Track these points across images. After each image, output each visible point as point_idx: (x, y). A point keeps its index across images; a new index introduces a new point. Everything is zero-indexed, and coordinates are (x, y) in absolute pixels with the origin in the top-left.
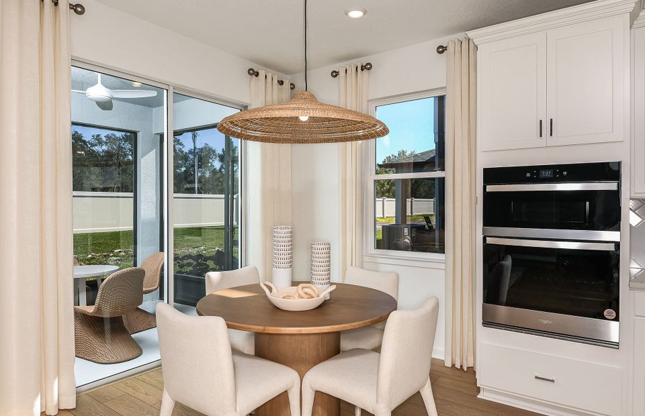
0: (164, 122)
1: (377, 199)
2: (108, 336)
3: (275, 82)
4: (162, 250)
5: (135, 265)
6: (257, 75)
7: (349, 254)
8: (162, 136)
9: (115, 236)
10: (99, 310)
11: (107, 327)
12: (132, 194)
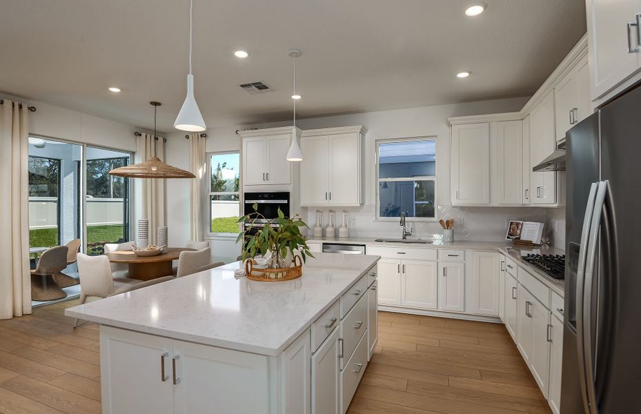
0: (80, 154)
1: (213, 201)
2: (45, 286)
3: (153, 138)
4: (79, 237)
5: (59, 244)
6: (140, 135)
7: (194, 231)
8: (79, 162)
9: (46, 232)
10: (39, 271)
11: (44, 281)
12: (56, 199)
